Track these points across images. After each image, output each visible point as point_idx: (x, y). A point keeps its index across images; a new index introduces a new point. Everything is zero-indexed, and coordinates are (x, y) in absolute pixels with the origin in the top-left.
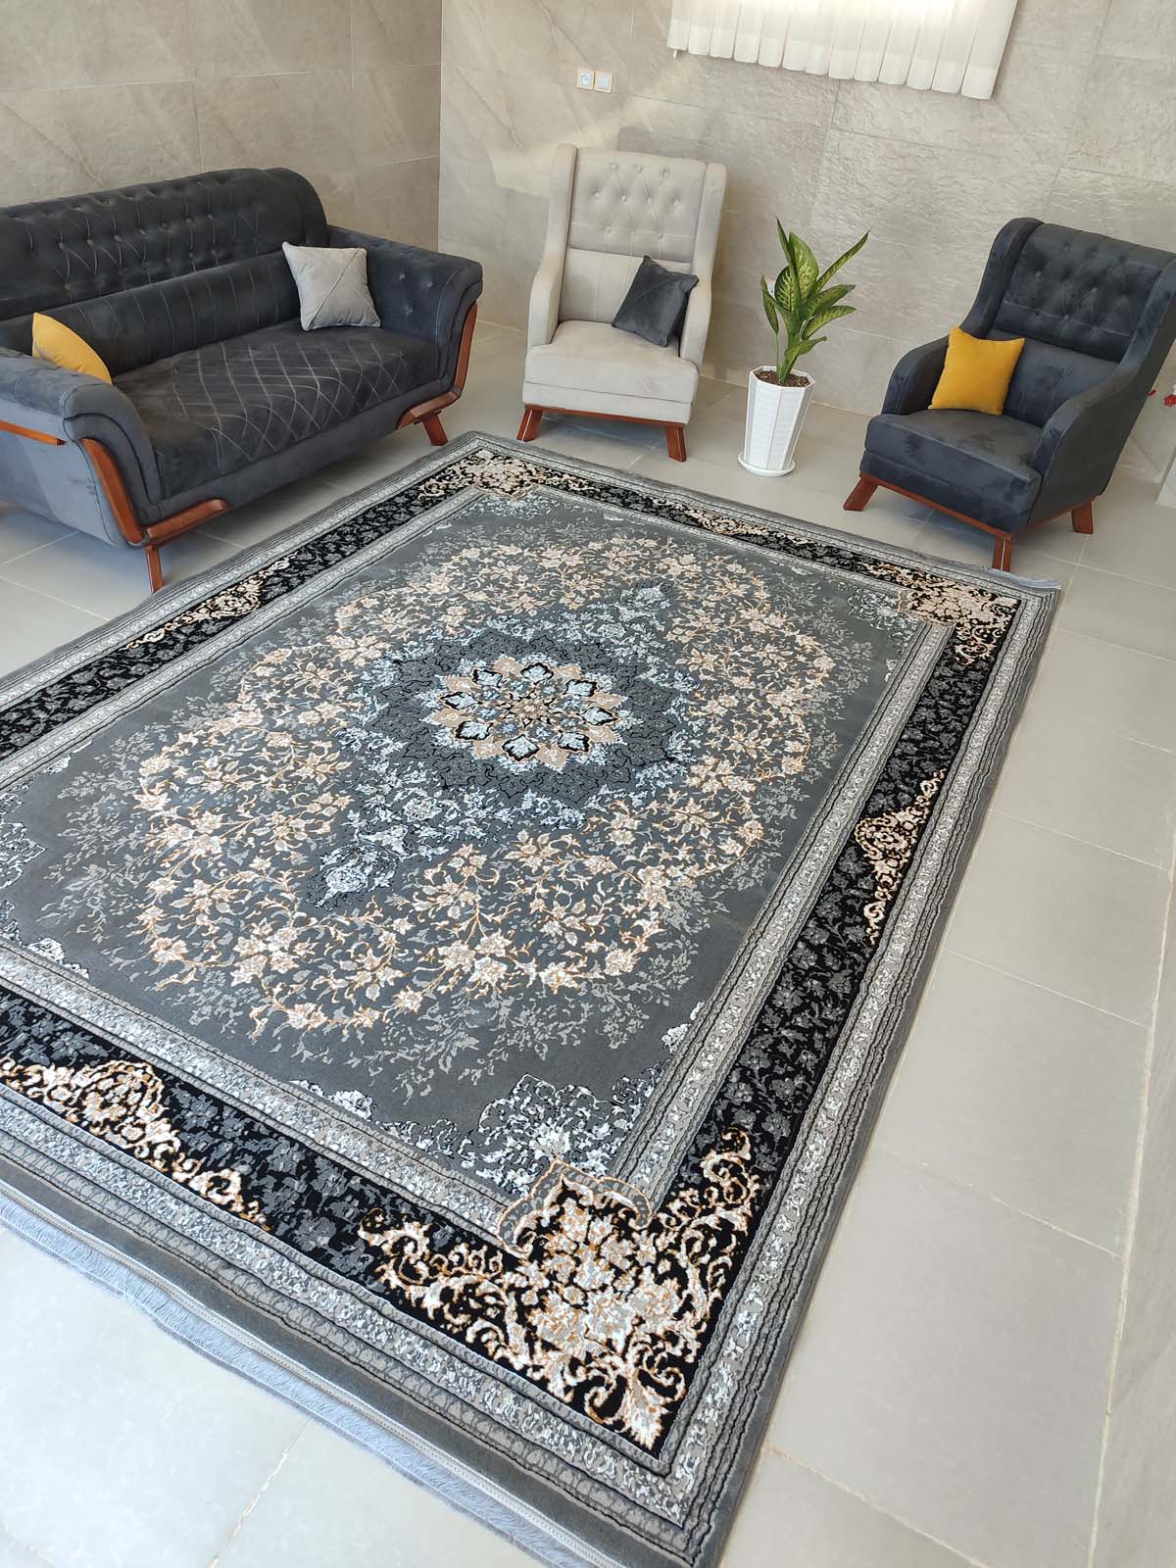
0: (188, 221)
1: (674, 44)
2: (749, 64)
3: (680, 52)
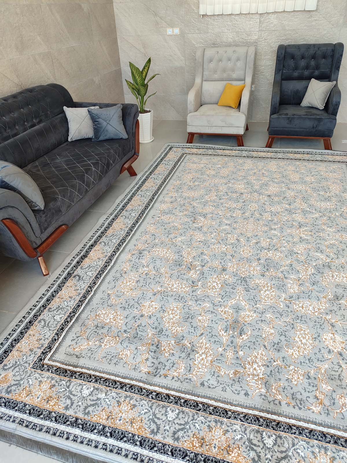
1: (202, 13)
2: (229, 14)
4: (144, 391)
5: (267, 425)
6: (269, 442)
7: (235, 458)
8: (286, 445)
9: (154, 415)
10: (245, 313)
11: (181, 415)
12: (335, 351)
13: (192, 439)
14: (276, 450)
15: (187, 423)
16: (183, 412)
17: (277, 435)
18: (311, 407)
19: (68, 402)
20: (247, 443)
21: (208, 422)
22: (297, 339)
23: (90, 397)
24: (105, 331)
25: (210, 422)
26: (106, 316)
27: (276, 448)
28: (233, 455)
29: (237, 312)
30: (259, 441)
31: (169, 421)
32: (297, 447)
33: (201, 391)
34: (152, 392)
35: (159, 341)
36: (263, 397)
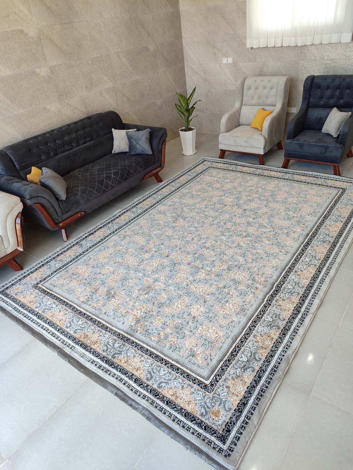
0: (79, 132)
1: (248, 46)
2: (272, 47)
3: (252, 48)
4: (75, 309)
5: (122, 339)
6: (117, 345)
7: (95, 347)
8: (124, 349)
9: (72, 320)
10: (158, 284)
11: (85, 324)
12: (193, 315)
13: (82, 334)
14: (117, 350)
15: (85, 327)
16: (86, 323)
17: (124, 344)
18: (152, 337)
19: (39, 305)
20: (106, 343)
21: (95, 330)
22: (176, 304)
23: (49, 306)
24: (75, 277)
25: (96, 330)
26: (81, 269)
27: (118, 349)
28: (96, 346)
29: (154, 282)
30: (112, 344)
31: (77, 325)
32: (129, 351)
33: (102, 316)
34: (78, 311)
35: (98, 288)
36: (131, 326)
